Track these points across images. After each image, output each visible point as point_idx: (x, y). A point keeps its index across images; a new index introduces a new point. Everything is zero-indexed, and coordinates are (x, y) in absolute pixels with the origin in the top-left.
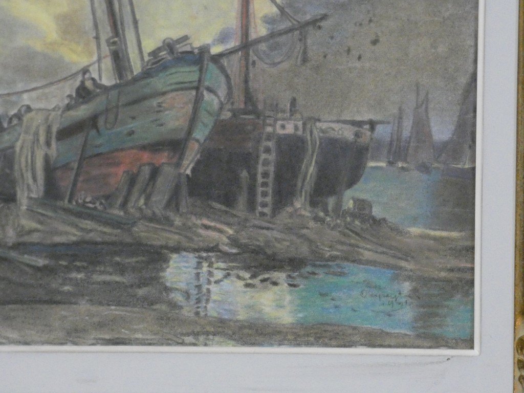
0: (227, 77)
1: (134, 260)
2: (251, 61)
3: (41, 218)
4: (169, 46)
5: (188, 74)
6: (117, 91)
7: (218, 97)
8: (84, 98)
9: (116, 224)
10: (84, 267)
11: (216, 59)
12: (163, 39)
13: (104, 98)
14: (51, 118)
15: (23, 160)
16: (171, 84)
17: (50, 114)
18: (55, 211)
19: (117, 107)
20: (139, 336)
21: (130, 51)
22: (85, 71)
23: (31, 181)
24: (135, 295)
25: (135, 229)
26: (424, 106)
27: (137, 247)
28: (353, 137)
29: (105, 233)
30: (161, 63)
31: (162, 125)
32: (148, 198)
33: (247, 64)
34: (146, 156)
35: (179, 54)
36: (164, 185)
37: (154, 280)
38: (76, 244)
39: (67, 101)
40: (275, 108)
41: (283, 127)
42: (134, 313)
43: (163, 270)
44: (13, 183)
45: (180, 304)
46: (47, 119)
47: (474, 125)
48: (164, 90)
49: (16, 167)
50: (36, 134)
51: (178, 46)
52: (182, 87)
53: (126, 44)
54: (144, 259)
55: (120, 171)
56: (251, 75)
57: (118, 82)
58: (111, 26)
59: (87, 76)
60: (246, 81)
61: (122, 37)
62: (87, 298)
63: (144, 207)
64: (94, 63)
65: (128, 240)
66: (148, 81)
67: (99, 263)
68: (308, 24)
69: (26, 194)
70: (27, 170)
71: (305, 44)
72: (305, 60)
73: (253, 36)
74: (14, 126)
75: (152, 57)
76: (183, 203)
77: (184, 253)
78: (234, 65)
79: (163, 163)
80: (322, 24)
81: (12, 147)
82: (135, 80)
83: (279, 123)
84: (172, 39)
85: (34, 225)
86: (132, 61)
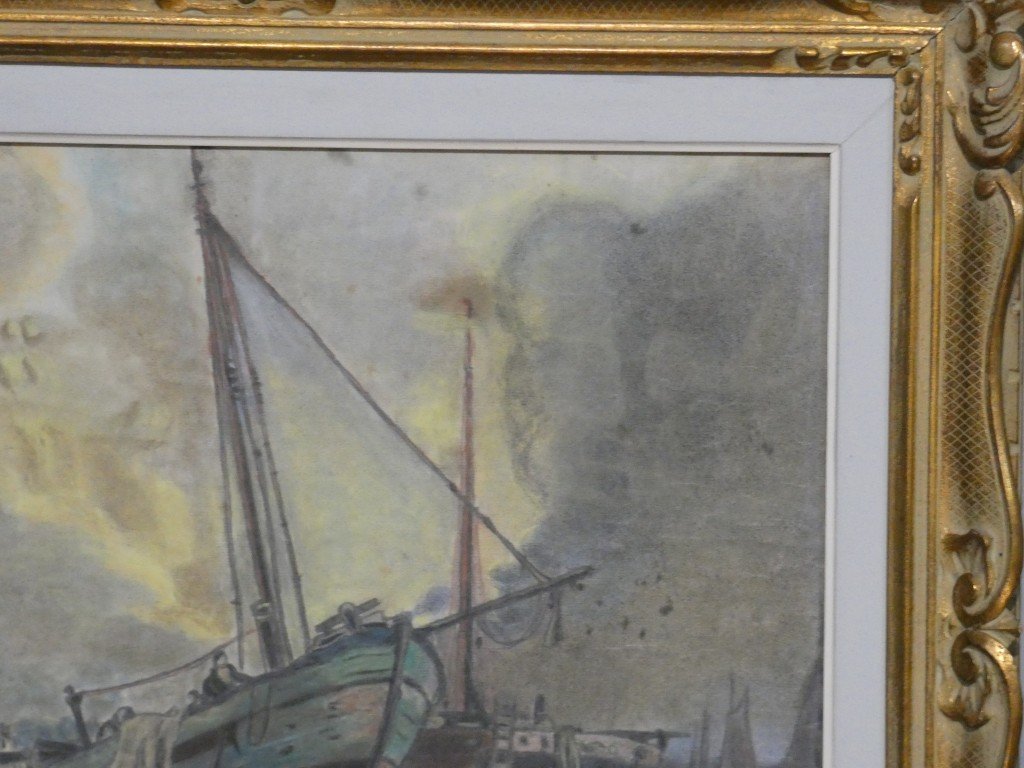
0: (438, 664)
2: (474, 638)
4: (349, 615)
5: (378, 658)
6: (267, 685)
7: (424, 694)
8: (215, 695)
11: (422, 635)
12: (340, 603)
13: (246, 695)
14: (163, 728)
16: (351, 674)
17: (162, 722)
19: (267, 709)
21: (287, 622)
22: (218, 654)
26: (742, 710)
28: (632, 757)
30: (335, 641)
31: (336, 738)
33: (469, 643)
35: (363, 628)
39: (189, 701)
40: (512, 711)
41: (524, 741)
46: (157, 730)
47: (819, 740)
48: (340, 683)
50: (141, 752)
51: (362, 615)
52: (367, 678)
53: (281, 613)
56: (475, 659)
57: (269, 670)
58: (258, 584)
59: (221, 662)
60: (467, 670)
61: (275, 600)
64: (231, 642)
66: (315, 669)
68: (562, 582)
71: (559, 611)
72: (558, 638)
73: (478, 599)
74: (106, 740)
75: (322, 633)
78: (448, 644)
80: (585, 581)
82: (296, 667)
83: (519, 734)
84: (352, 604)
86: (290, 638)
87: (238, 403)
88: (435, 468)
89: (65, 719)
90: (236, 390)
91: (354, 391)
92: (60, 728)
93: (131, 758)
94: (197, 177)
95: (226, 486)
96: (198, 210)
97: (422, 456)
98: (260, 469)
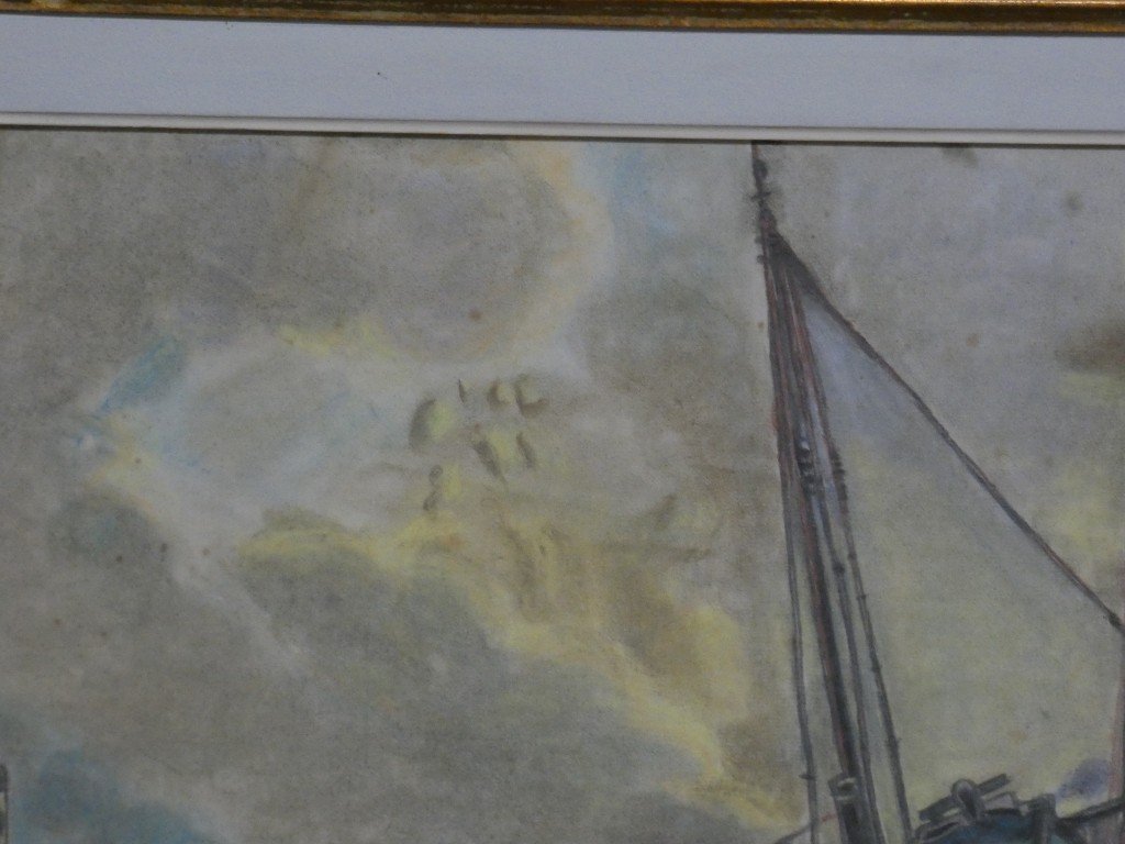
4: (966, 797)
11: (1069, 827)
12: (953, 781)
21: (879, 806)
30: (946, 834)
35: (987, 815)
51: (984, 798)
53: (871, 792)
58: (839, 753)
61: (863, 775)
64: (802, 831)
75: (928, 821)
84: (971, 783)
86: (883, 828)
87: (814, 499)
88: (1088, 592)
90: (810, 479)
91: (974, 483)
94: (759, 183)
95: (795, 614)
96: (762, 229)
97: (1071, 575)
98: (842, 589)
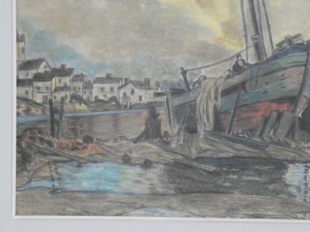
1: (267, 168)
3: (212, 143)
4: (289, 40)
5: (300, 57)
6: (257, 67)
8: (237, 71)
9: (256, 146)
10: (237, 172)
12: (286, 36)
13: (249, 71)
14: (218, 83)
15: (201, 108)
16: (290, 63)
17: (217, 81)
18: (220, 138)
19: (257, 77)
20: (270, 213)
21: (265, 43)
22: (238, 55)
23: (206, 121)
24: (268, 189)
25: (267, 149)
27: (269, 160)
29: (250, 152)
30: (284, 50)
31: (284, 87)
32: (275, 131)
34: (274, 106)
35: (295, 45)
36: (285, 123)
37: (279, 180)
38: (233, 158)
39: (227, 73)
42: (267, 199)
43: (285, 174)
44: (195, 122)
45: (295, 194)
46: (215, 84)
48: (286, 66)
49: (197, 112)
50: (209, 93)
51: (294, 40)
52: (296, 65)
53: (263, 39)
54: (272, 167)
55: (259, 115)
57: (258, 62)
58: (254, 29)
59: (239, 58)
61: (261, 35)
62: (239, 190)
63: (273, 136)
64: (243, 51)
65: (263, 155)
66: (276, 61)
67: (246, 169)
69: (203, 128)
70: (203, 114)
74: (196, 88)
75: (278, 47)
76: (296, 134)
77: (297, 164)
79: (285, 110)
81: (195, 100)
82: (268, 60)
84: (290, 36)
85: (208, 147)
86: (266, 49)
89: (180, 80)
92: (179, 84)
93: (205, 95)
